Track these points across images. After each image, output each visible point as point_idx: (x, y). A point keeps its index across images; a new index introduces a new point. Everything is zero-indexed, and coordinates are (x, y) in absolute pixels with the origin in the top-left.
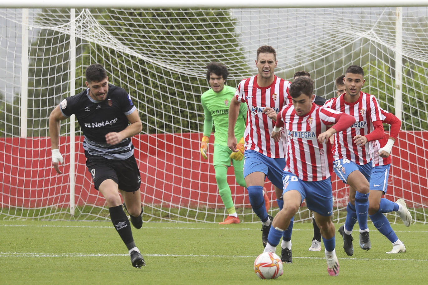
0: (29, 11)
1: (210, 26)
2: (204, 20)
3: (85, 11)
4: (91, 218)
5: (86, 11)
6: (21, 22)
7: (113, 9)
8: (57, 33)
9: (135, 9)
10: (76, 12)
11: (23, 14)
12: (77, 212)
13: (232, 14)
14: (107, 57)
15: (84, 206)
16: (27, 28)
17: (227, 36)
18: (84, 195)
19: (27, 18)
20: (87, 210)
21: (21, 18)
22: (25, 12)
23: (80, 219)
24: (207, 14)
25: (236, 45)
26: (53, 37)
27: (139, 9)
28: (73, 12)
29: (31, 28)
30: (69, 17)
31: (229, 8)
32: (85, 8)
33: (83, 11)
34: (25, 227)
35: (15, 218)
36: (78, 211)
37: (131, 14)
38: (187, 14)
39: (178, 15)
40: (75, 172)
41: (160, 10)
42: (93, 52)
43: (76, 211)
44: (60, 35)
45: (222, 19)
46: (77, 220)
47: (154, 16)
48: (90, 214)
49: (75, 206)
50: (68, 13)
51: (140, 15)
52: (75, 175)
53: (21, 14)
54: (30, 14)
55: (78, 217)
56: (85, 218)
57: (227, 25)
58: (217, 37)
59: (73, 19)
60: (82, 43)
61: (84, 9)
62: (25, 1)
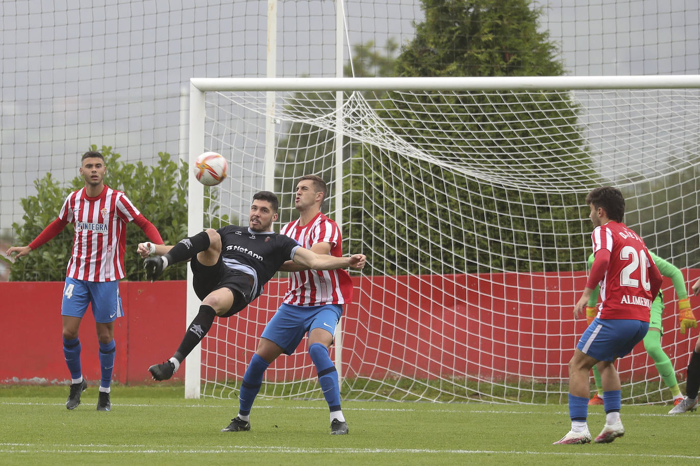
0: (276, 95)
1: (540, 115)
2: (532, 107)
3: (356, 95)
4: (365, 397)
5: (358, 94)
6: (265, 112)
7: (398, 92)
8: (316, 128)
9: (430, 92)
10: (345, 97)
11: (267, 100)
12: (345, 387)
13: (573, 98)
14: (387, 161)
15: (356, 379)
16: (273, 121)
17: (565, 130)
18: (356, 363)
19: (273, 106)
20: (360, 384)
21: (265, 106)
22: (271, 95)
23: (349, 398)
24: (537, 98)
25: (579, 143)
26: (310, 133)
27: (436, 92)
28: (340, 95)
29: (278, 122)
30: (334, 105)
31: (569, 89)
32: (356, 90)
33: (353, 95)
34: (270, 409)
36: (347, 386)
37: (424, 99)
38: (506, 98)
39: (494, 99)
40: (343, 330)
41: (467, 93)
43: (344, 386)
44: (319, 130)
45: (559, 106)
46: (345, 399)
47: (458, 102)
48: (363, 391)
49: (342, 379)
50: (334, 99)
51: (437, 100)
52: (343, 333)
53: (264, 100)
54: (278, 100)
55: (346, 396)
56: (357, 397)
57: (565, 113)
58: (551, 131)
59: (340, 108)
60: (351, 142)
61: (354, 92)
62: (271, 80)
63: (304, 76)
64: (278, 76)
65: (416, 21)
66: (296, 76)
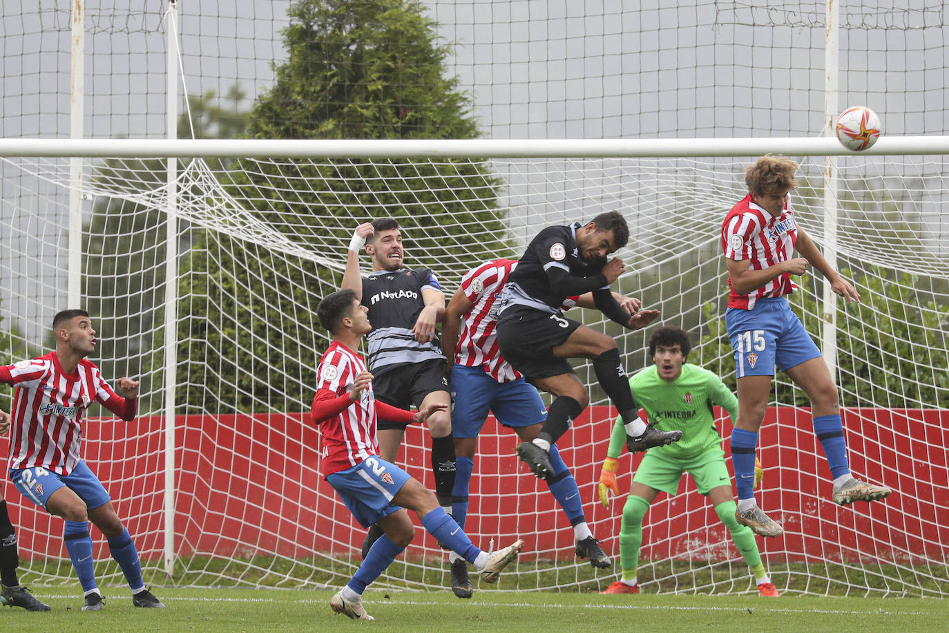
0: (84, 163)
1: (448, 196)
2: (437, 183)
3: (196, 162)
4: (206, 581)
5: (199, 161)
6: (68, 184)
7: (253, 160)
8: (141, 207)
9: (297, 160)
10: (180, 167)
11: (71, 169)
12: (178, 569)
13: (497, 170)
14: (239, 254)
15: (193, 556)
16: (82, 197)
17: (481, 217)
18: (193, 534)
19: (79, 177)
20: (199, 563)
21: (68, 176)
22: (75, 163)
23: (183, 583)
24: (443, 171)
25: (500, 235)
26: (135, 214)
27: (305, 160)
28: (172, 164)
29: (89, 197)
30: (164, 178)
31: (486, 157)
32: (198, 156)
33: (193, 163)
34: (75, 599)
35: (58, 581)
36: (181, 567)
37: (289, 170)
38: (401, 169)
39: (384, 171)
40: (176, 487)
41: (348, 163)
42: (213, 246)
43: (177, 567)
44: (148, 210)
45: (473, 182)
46: (178, 585)
47: (335, 175)
48: (204, 572)
49: (175, 557)
50: (164, 169)
51: (309, 171)
52: (176, 493)
53: (68, 169)
54: (85, 169)
55: (180, 581)
56: (195, 581)
57: (481, 193)
58: (463, 219)
59: (173, 181)
60: (190, 227)
61: (194, 159)
62: (77, 143)
63: (121, 137)
64: (85, 136)
65: (276, 62)
66: (111, 136)
